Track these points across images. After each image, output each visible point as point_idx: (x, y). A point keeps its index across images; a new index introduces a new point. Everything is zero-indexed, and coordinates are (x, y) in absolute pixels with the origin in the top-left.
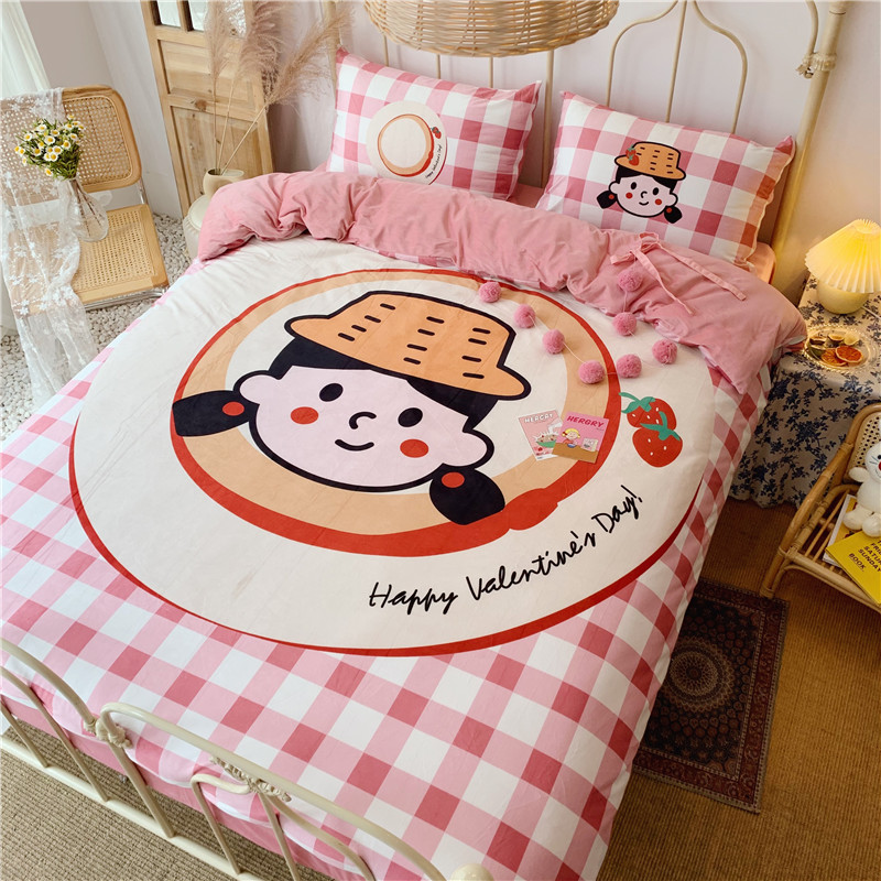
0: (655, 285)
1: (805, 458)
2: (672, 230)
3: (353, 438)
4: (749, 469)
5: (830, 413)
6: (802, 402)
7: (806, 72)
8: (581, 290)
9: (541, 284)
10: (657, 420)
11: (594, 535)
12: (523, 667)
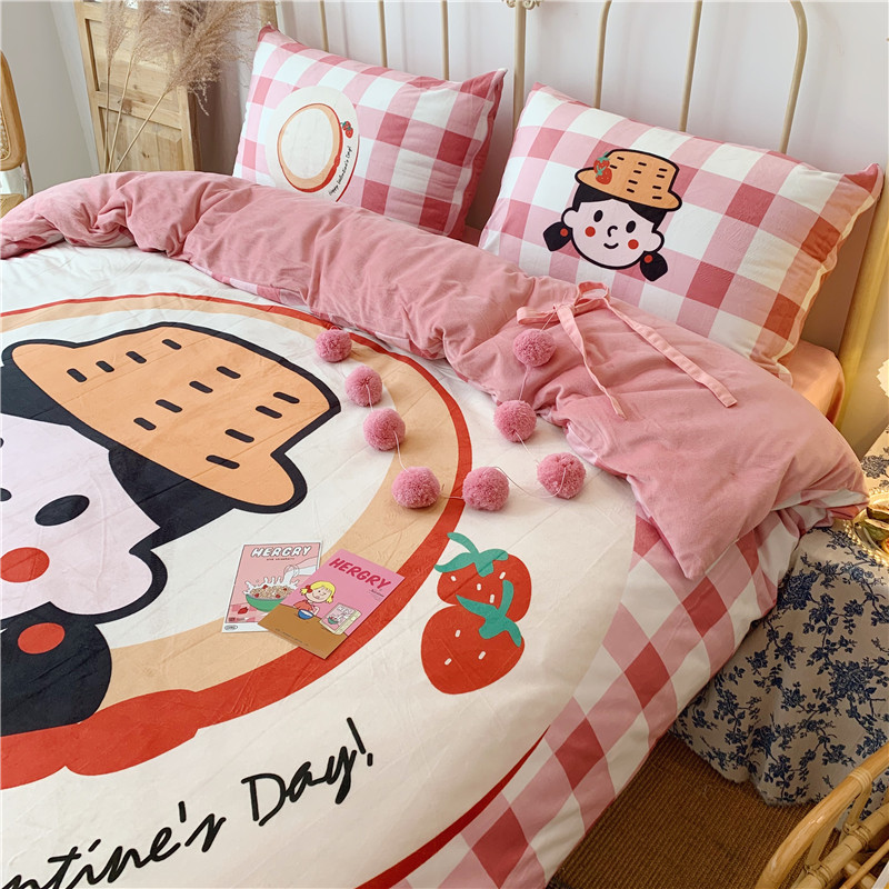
0: (574, 362)
2: (650, 290)
4: (744, 728)
6: (841, 623)
8: (460, 357)
9: (411, 343)
10: (492, 597)
11: (222, 822)
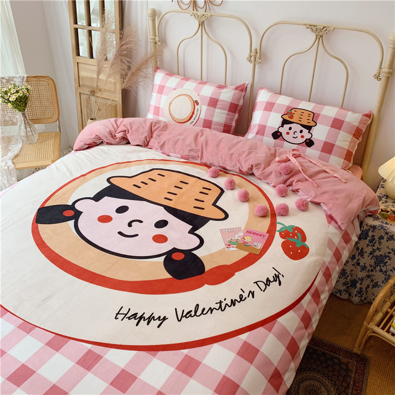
0: (299, 172)
1: (379, 276)
2: (309, 151)
3: (128, 231)
4: (348, 280)
5: (392, 250)
6: (377, 243)
7: (378, 77)
8: (260, 172)
9: (240, 170)
10: (296, 237)
11: (254, 292)
12: (200, 365)
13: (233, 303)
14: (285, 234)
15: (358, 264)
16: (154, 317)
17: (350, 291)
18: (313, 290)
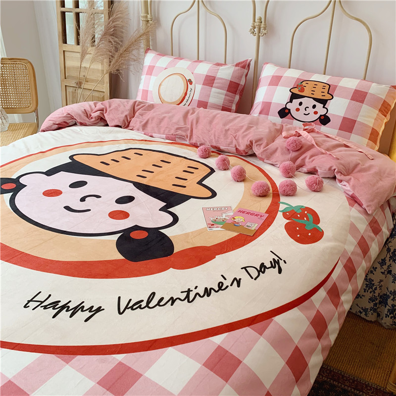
0: (312, 146)
2: (324, 129)
8: (262, 149)
9: (237, 149)
10: (305, 219)
11: (240, 279)
12: (140, 377)
13: (208, 292)
14: (290, 214)
15: (390, 272)
16: (83, 307)
17: (378, 310)
18: (329, 284)
